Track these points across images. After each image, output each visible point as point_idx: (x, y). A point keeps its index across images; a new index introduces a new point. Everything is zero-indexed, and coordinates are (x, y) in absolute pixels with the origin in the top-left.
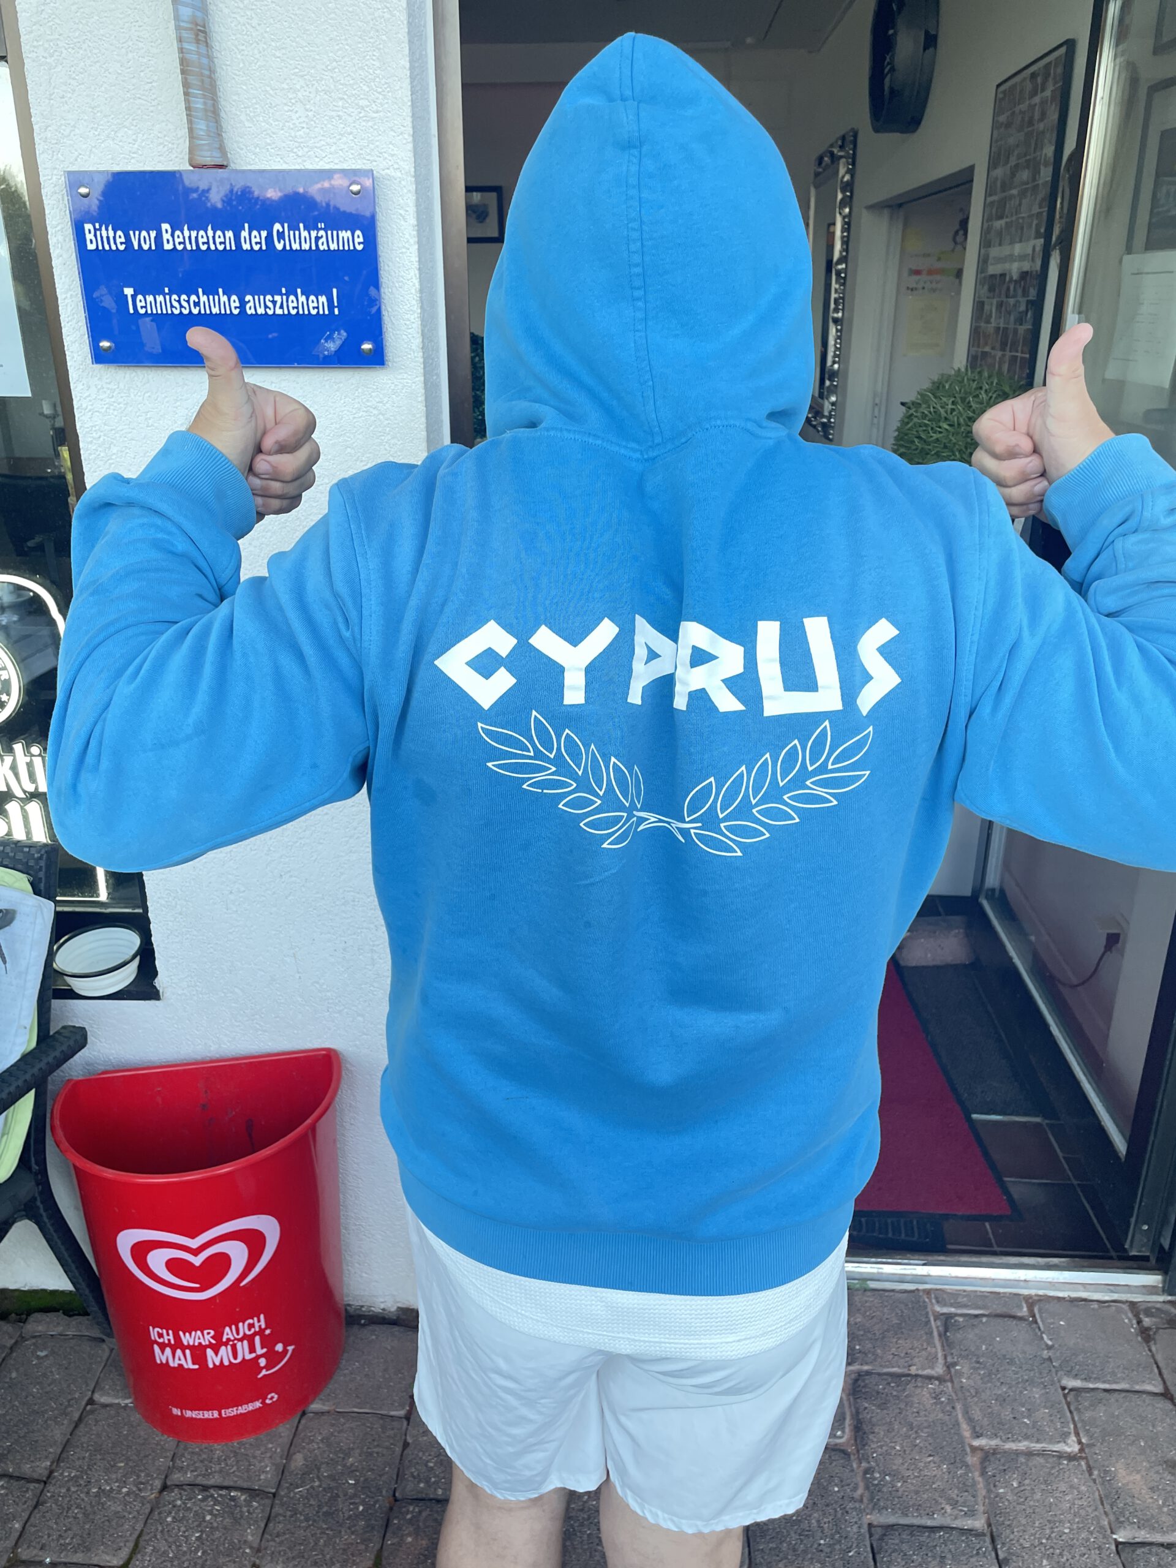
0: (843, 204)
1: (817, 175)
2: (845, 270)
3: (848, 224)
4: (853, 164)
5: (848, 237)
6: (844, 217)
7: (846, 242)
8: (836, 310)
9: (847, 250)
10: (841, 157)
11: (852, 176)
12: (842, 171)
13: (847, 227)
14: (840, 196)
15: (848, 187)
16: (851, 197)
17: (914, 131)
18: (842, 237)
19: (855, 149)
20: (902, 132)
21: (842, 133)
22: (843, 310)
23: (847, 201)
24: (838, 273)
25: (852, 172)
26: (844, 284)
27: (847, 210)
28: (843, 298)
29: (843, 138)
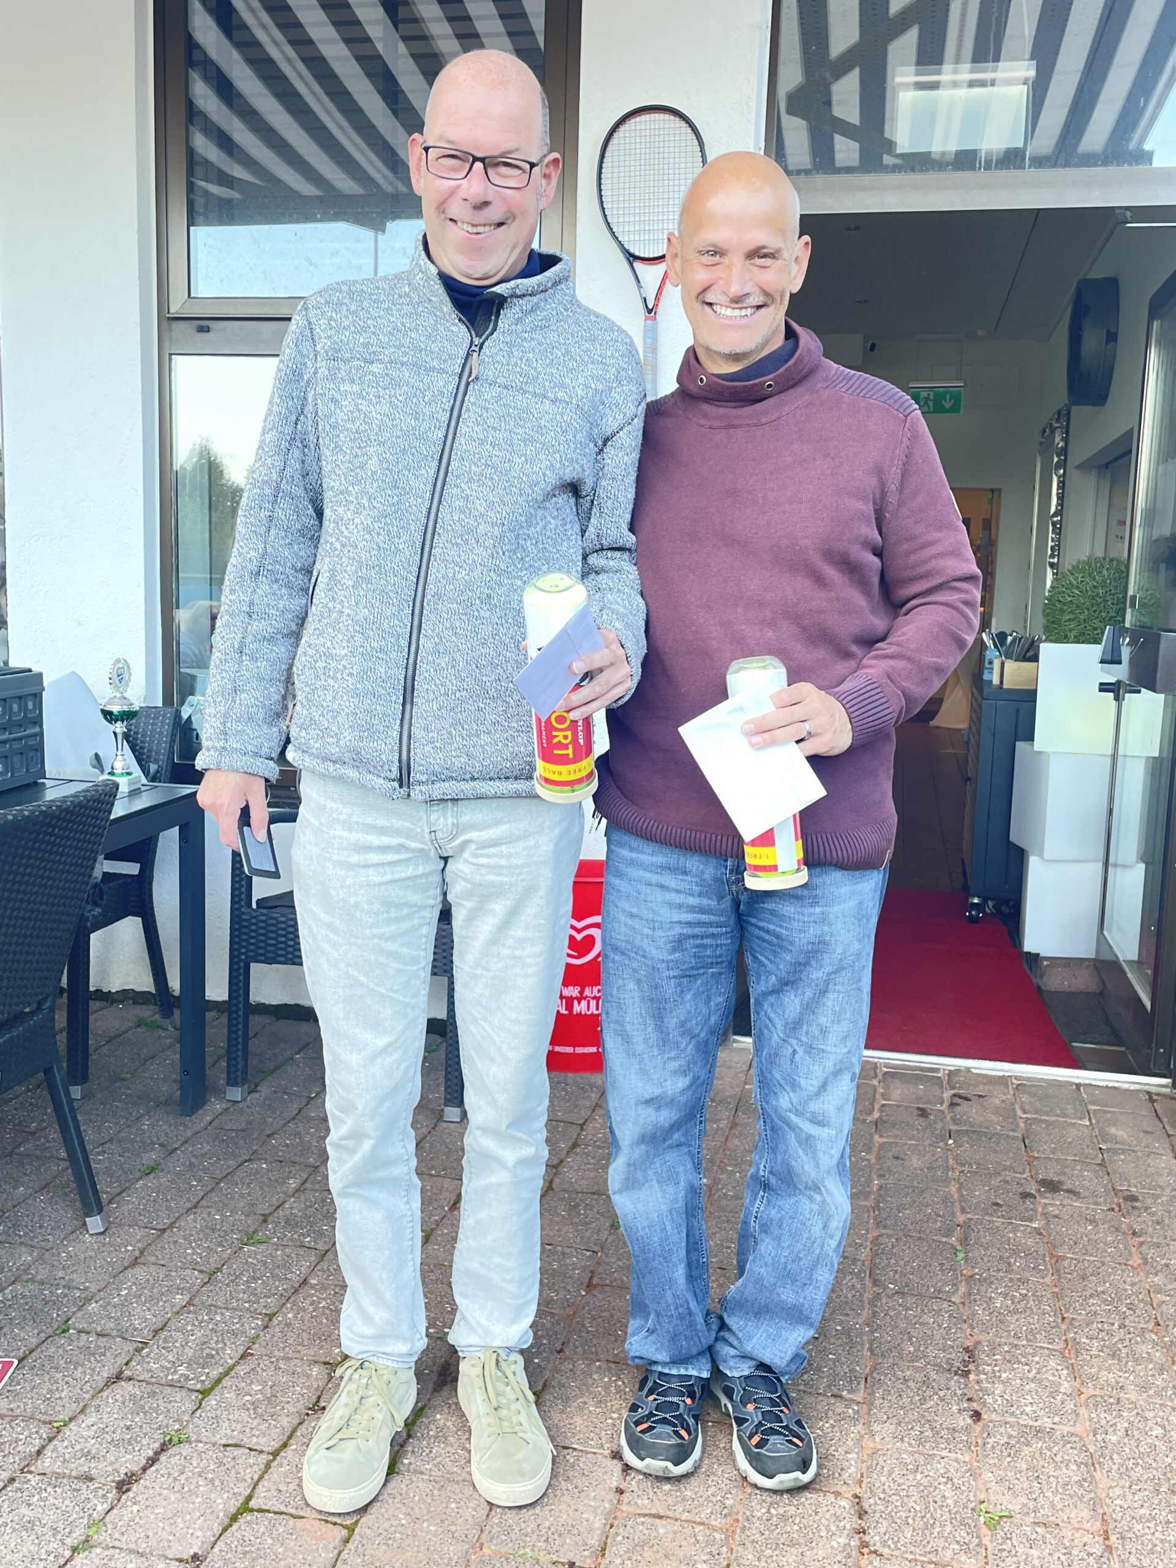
0: (1058, 467)
1: (1041, 444)
2: (1061, 522)
3: (1063, 482)
4: (1067, 433)
5: (1063, 493)
6: (1059, 477)
7: (1061, 498)
8: (1052, 556)
9: (1062, 505)
10: (1057, 428)
11: (1066, 444)
12: (1058, 439)
13: (1062, 485)
14: (1056, 459)
15: (1064, 451)
16: (1065, 460)
17: (1103, 404)
18: (1058, 494)
19: (1068, 422)
20: (1094, 405)
21: (1057, 409)
22: (1058, 555)
23: (1063, 464)
24: (1054, 524)
25: (1066, 440)
26: (1060, 534)
27: (1062, 471)
28: (1059, 546)
29: (1059, 412)
